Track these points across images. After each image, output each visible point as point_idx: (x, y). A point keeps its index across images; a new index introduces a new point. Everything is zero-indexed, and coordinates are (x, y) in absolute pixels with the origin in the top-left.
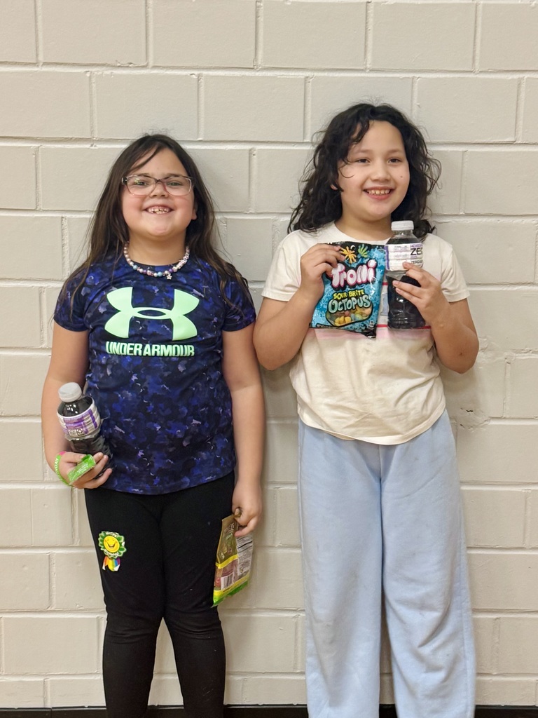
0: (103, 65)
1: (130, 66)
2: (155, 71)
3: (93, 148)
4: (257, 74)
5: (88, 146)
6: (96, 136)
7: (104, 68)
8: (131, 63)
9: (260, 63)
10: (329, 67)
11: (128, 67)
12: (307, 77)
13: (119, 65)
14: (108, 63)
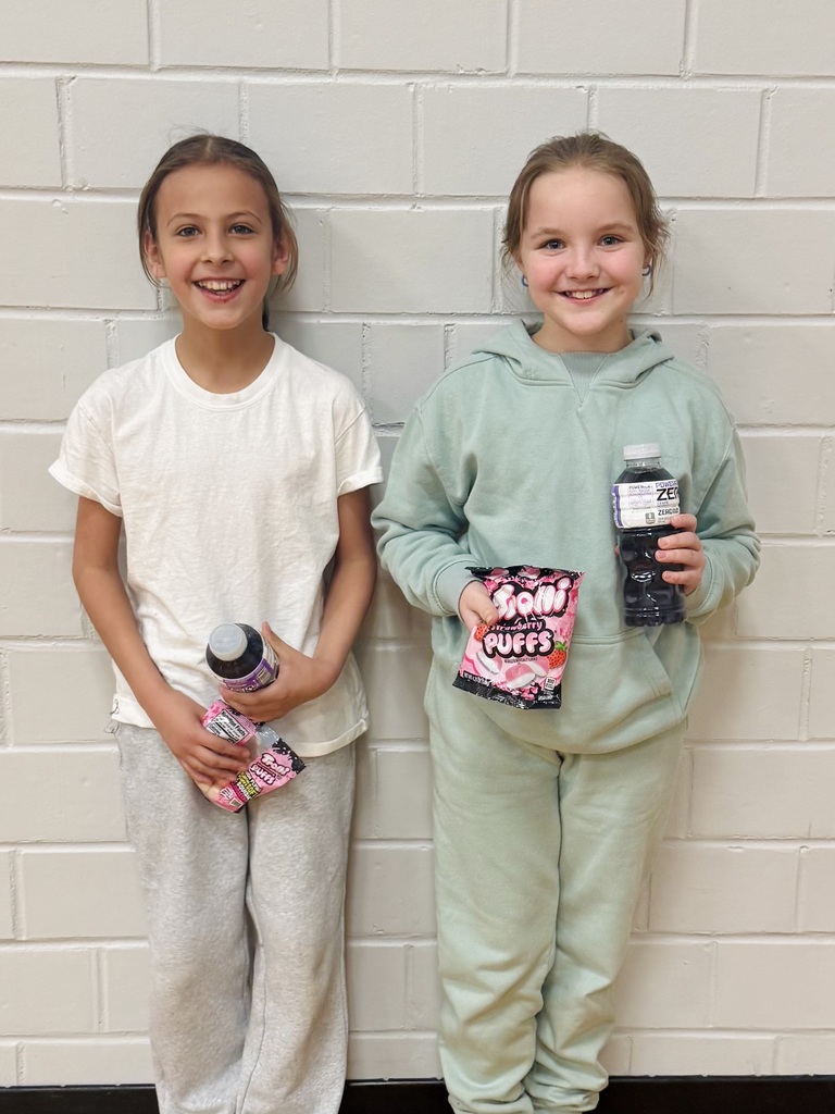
0: (436, 73)
1: (480, 73)
2: (520, 83)
3: (415, 210)
4: (685, 85)
5: (407, 208)
6: (422, 190)
7: (438, 78)
8: (481, 69)
9: (689, 68)
10: (802, 73)
11: (476, 75)
12: (766, 90)
13: (462, 72)
14: (445, 69)
